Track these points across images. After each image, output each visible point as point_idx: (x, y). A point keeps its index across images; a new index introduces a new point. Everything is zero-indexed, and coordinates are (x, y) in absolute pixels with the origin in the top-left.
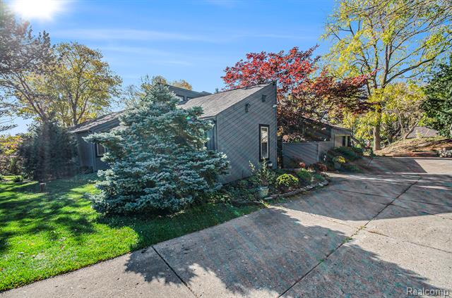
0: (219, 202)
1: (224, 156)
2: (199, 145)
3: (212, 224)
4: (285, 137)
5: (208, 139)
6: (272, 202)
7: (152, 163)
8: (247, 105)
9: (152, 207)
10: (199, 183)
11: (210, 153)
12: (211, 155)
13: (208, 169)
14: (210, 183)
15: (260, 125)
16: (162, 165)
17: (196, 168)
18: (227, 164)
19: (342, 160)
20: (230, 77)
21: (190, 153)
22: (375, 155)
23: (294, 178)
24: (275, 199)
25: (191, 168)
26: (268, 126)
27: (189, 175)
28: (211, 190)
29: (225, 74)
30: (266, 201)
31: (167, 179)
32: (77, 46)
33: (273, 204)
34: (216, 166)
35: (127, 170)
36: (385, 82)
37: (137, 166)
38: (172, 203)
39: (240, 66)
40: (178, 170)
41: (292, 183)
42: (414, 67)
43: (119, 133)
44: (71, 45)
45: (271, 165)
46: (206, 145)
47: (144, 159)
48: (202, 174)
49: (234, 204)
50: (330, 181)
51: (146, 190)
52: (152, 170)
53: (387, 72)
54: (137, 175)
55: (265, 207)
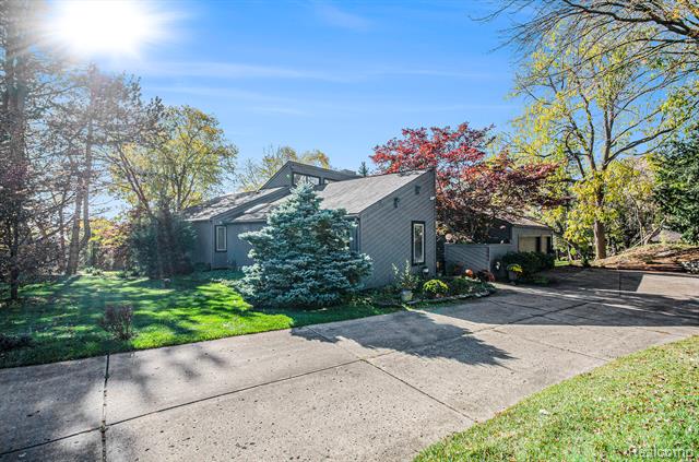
0: (360, 304)
1: (367, 258)
2: (341, 244)
3: (353, 318)
4: (448, 237)
5: (351, 239)
6: (415, 306)
7: (301, 261)
8: (396, 199)
9: (300, 300)
10: (342, 282)
11: (352, 254)
12: (354, 256)
13: (351, 269)
14: (351, 283)
15: (413, 222)
16: (309, 263)
17: (339, 268)
18: (369, 266)
19: (518, 269)
20: (379, 157)
21: (333, 253)
22: (589, 266)
23: (442, 284)
24: (418, 303)
25: (335, 267)
26: (423, 223)
27: (332, 273)
28: (353, 290)
29: (374, 154)
30: (408, 305)
31: (313, 277)
32: (188, 111)
33: (416, 308)
34: (359, 266)
35: (280, 266)
36: (608, 159)
37: (288, 263)
38: (318, 298)
39: (393, 145)
40: (323, 269)
41: (440, 289)
42: (647, 139)
43: (268, 232)
44: (182, 109)
45: (427, 271)
46: (348, 244)
47: (292, 257)
48: (344, 274)
49: (376, 305)
50: (493, 292)
51: (295, 285)
52: (300, 267)
53: (609, 144)
54: (288, 272)
55: (405, 310)
